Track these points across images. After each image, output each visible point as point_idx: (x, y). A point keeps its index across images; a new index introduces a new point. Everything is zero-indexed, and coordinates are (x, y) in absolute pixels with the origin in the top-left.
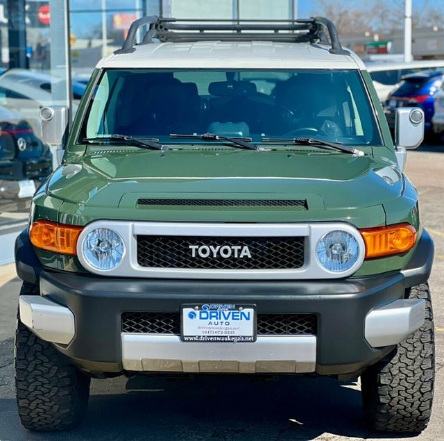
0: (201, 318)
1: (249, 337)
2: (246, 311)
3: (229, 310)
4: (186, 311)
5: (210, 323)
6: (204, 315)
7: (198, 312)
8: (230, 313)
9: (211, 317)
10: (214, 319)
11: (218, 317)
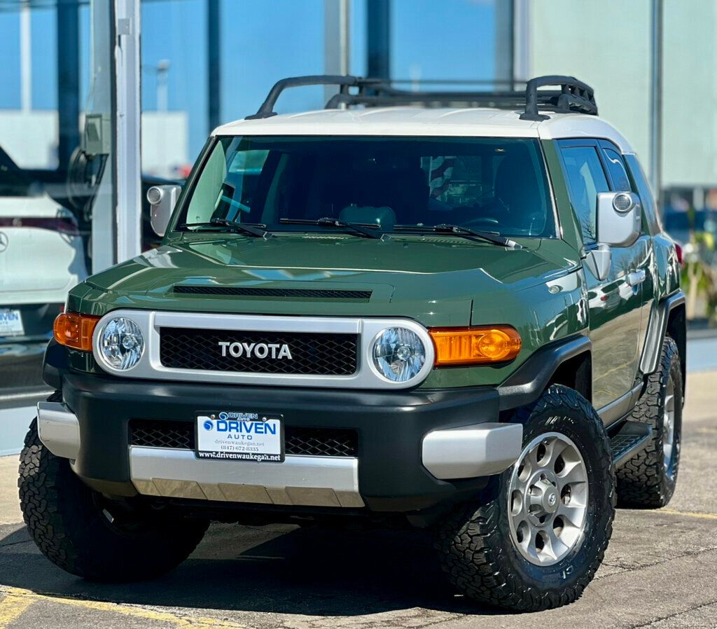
0: (219, 430)
1: (275, 455)
2: (271, 422)
3: (251, 420)
4: (201, 420)
5: (230, 436)
6: (222, 426)
7: (215, 422)
8: (252, 424)
9: (231, 428)
10: (234, 431)
11: (239, 428)
